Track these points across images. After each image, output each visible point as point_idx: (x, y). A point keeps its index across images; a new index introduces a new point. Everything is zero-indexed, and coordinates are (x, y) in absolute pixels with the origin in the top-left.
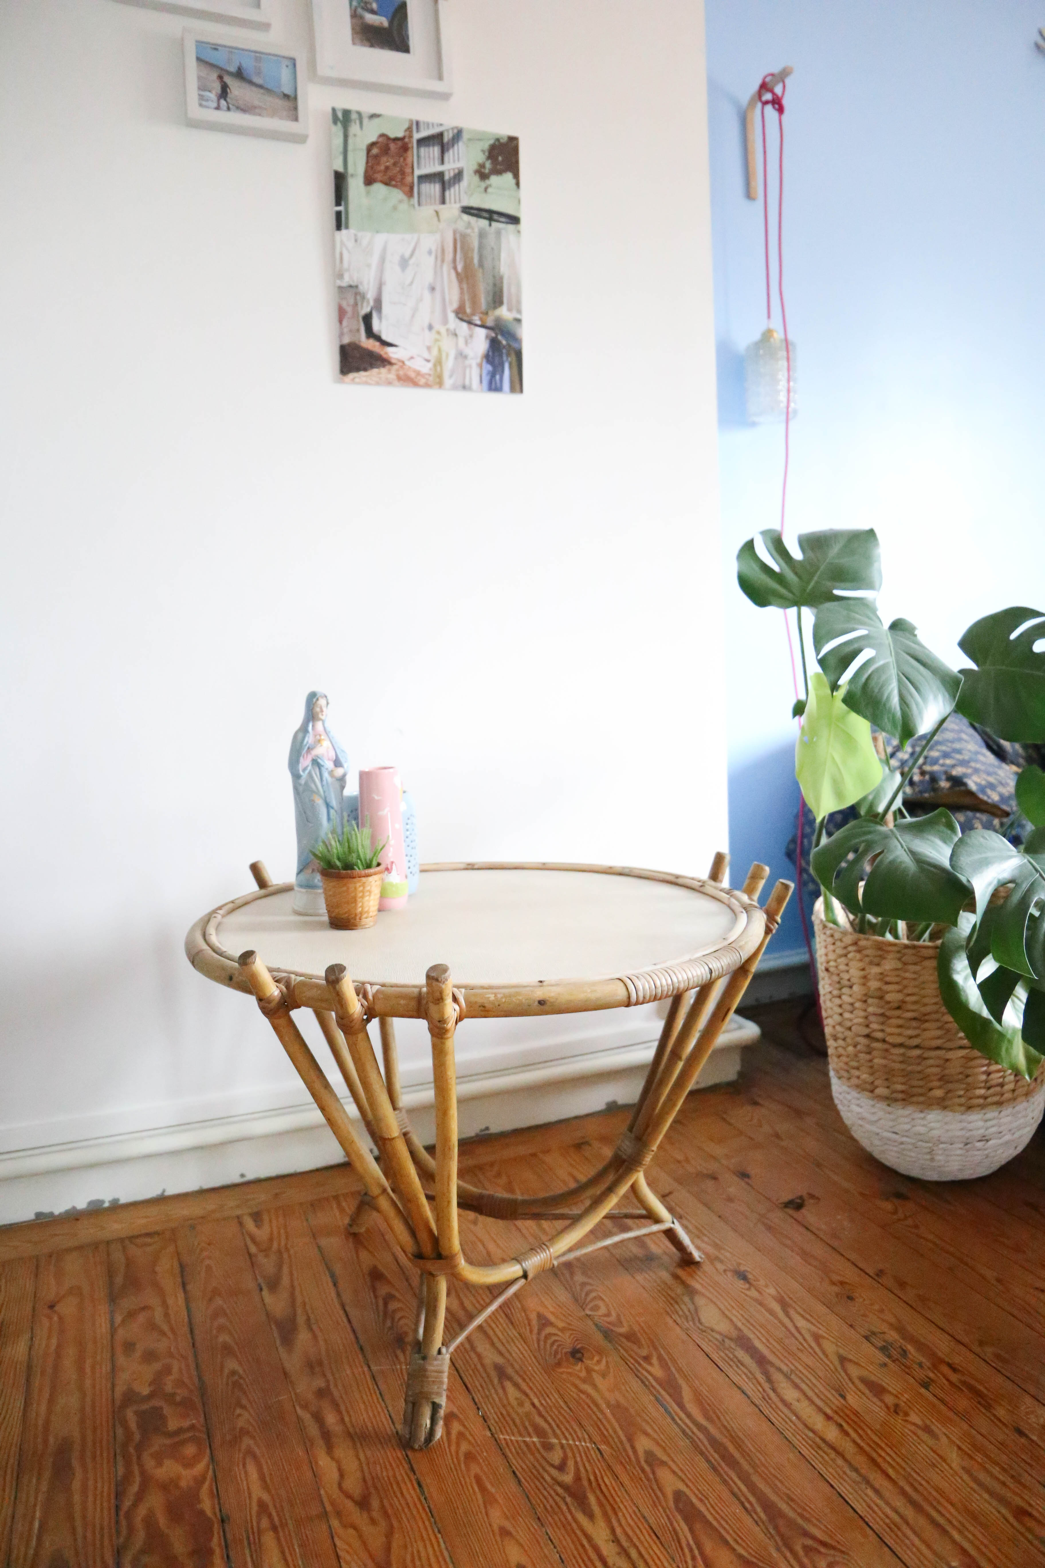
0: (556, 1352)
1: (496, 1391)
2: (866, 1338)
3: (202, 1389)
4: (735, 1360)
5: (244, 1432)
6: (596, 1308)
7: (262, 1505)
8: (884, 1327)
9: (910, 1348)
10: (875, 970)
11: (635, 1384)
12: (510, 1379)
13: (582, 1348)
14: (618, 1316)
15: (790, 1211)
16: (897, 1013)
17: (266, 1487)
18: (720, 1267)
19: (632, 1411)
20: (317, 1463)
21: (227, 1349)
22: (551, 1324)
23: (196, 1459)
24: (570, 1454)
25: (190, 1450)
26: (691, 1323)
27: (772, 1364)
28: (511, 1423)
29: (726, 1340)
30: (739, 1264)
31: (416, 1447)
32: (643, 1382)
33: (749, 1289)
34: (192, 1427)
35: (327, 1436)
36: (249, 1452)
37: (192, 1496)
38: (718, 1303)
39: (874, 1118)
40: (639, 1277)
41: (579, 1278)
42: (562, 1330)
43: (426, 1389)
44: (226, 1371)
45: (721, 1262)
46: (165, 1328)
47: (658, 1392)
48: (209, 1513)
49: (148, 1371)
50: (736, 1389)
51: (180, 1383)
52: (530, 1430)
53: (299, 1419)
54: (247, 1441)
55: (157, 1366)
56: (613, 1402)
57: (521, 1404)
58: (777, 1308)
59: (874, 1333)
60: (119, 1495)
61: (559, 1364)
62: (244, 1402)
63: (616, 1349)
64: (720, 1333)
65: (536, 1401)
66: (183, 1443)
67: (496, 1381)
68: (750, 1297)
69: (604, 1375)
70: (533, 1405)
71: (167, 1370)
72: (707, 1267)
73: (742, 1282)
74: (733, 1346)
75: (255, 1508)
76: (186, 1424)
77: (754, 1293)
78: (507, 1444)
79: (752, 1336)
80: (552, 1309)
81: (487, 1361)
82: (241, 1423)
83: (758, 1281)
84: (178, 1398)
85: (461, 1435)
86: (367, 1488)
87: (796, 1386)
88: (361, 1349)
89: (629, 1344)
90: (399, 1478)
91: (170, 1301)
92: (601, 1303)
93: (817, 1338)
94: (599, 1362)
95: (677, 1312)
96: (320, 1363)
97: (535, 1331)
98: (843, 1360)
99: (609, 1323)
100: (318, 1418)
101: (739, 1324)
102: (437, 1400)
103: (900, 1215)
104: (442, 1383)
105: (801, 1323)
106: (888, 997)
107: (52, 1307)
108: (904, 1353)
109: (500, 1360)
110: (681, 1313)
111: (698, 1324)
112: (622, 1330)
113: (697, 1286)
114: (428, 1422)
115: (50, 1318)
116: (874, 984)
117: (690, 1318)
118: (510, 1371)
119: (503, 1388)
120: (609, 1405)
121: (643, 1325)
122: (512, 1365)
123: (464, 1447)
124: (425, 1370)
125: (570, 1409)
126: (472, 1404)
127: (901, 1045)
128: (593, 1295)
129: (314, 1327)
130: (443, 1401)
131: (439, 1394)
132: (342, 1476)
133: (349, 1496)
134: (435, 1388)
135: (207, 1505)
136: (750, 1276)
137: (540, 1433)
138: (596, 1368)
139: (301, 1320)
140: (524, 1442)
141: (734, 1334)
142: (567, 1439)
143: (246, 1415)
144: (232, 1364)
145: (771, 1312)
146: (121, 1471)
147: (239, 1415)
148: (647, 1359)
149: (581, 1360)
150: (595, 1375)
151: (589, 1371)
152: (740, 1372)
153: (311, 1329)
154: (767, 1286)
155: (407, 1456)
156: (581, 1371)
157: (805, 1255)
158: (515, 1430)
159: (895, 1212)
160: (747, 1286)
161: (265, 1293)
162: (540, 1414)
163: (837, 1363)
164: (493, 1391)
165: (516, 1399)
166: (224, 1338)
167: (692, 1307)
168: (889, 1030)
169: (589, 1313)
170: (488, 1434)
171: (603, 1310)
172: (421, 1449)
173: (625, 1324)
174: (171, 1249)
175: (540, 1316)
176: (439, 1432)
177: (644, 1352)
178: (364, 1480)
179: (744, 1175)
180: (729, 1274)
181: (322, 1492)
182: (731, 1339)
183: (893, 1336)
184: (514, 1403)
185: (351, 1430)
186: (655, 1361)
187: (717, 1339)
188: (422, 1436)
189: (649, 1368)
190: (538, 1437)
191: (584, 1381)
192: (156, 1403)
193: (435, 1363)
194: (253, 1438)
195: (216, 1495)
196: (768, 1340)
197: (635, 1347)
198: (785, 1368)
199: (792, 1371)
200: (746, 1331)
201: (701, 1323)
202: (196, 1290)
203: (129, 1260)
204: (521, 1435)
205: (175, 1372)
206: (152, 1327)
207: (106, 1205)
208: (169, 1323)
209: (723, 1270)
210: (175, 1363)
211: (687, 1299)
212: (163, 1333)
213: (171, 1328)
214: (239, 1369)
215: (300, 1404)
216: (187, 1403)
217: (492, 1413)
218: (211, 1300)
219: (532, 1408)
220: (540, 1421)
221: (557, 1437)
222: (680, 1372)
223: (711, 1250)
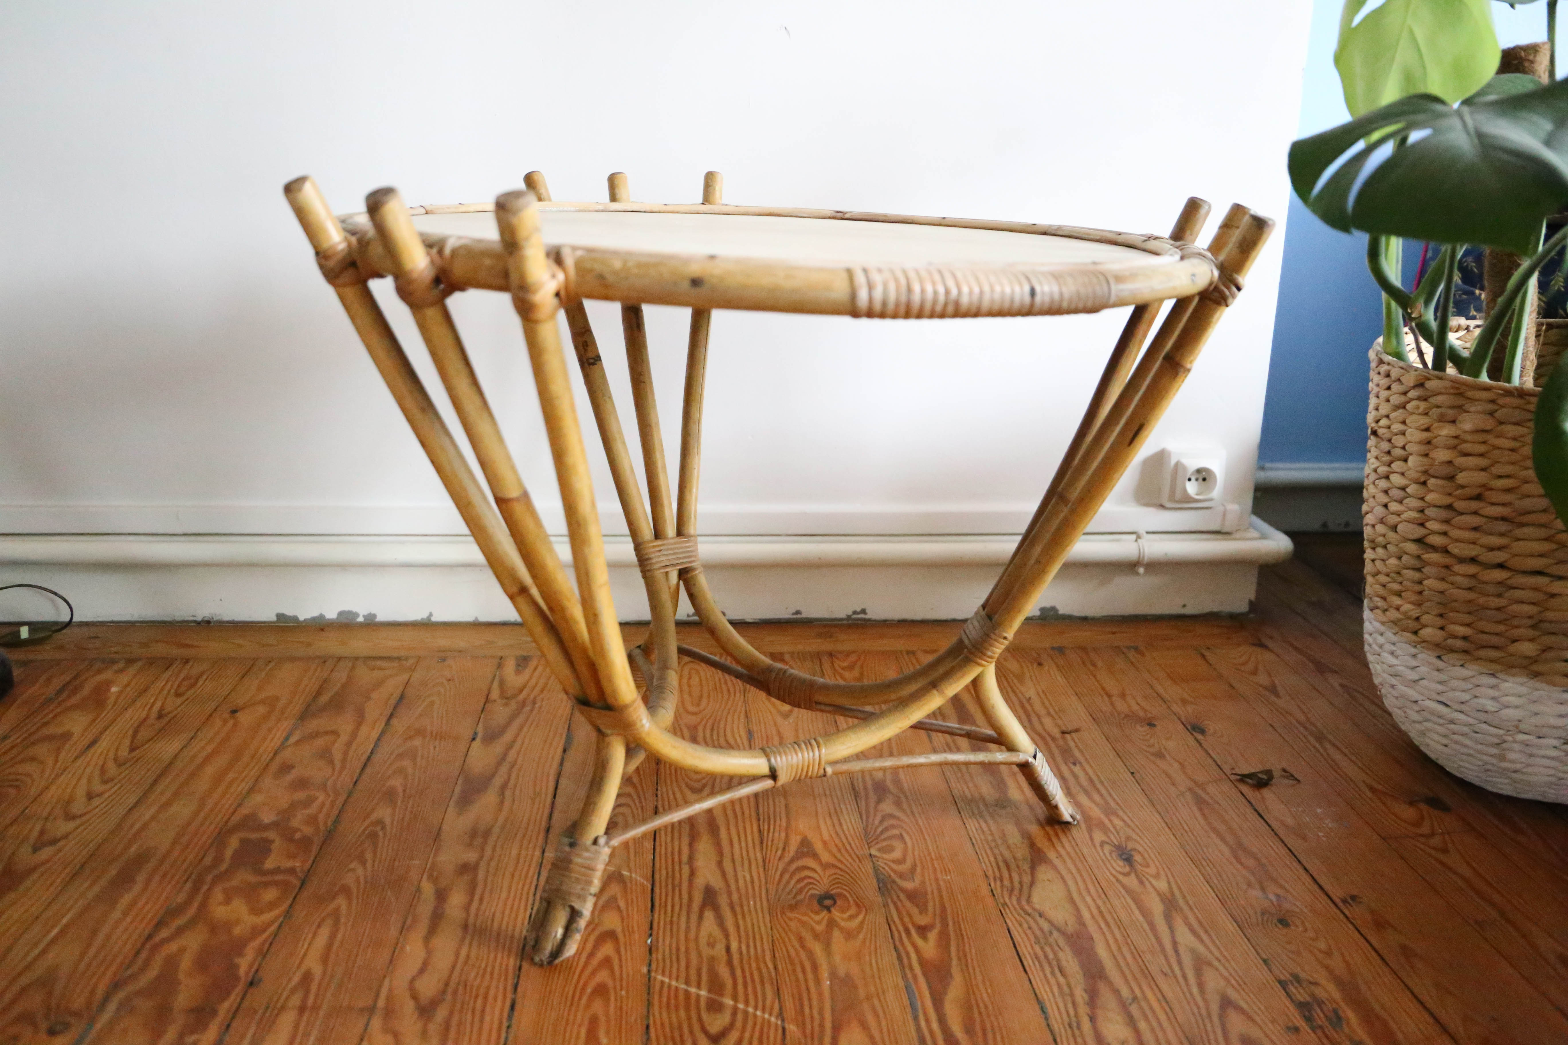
0: (800, 891)
1: (688, 917)
2: (1283, 984)
3: (332, 831)
4: (1054, 963)
5: (345, 890)
6: (887, 850)
7: (307, 977)
8: (1321, 977)
9: (1351, 1015)
10: (1446, 431)
11: (888, 958)
12: (716, 909)
13: (840, 895)
14: (914, 867)
15: (1245, 789)
16: (1474, 505)
17: (325, 959)
18: (1098, 836)
19: (862, 993)
20: (403, 948)
21: (390, 796)
22: (815, 856)
23: (272, 905)
24: (739, 1024)
25: (270, 895)
26: (1014, 899)
27: (1110, 983)
28: (683, 964)
29: (1056, 934)
30: (1128, 838)
31: (537, 959)
32: (899, 958)
33: (1127, 875)
34: (292, 871)
35: (437, 918)
36: (336, 915)
37: (239, 947)
38: (1070, 883)
39: (1413, 676)
40: (972, 825)
41: (887, 807)
42: (826, 866)
43: (564, 888)
44: (373, 817)
45: (1105, 831)
46: (338, 758)
47: (915, 977)
48: (242, 971)
49: (284, 799)
50: (1034, 1002)
51: (312, 820)
52: (704, 978)
53: (418, 890)
54: (341, 902)
55: (301, 795)
56: (842, 972)
57: (711, 945)
58: (1157, 908)
59: (1297, 979)
60: (160, 924)
61: (793, 908)
62: (369, 856)
63: (885, 905)
64: (1050, 922)
65: (734, 945)
66: (266, 885)
67: (696, 907)
68: (1124, 887)
69: (849, 935)
70: (728, 949)
71: (308, 802)
72: (1079, 834)
73: (1121, 863)
74: (1062, 942)
75: (296, 979)
76: (289, 864)
77: (1131, 882)
78: (662, 988)
79: (1096, 936)
80: (826, 836)
81: (700, 881)
82: (349, 880)
83: (1148, 866)
84: (298, 836)
85: (607, 962)
86: (444, 992)
87: (1131, 1022)
88: (548, 830)
89: (908, 904)
90: (492, 992)
91: (363, 733)
92: (898, 845)
93: (1200, 964)
94: (852, 917)
95: (1001, 880)
96: (487, 833)
97: (787, 859)
98: (1226, 1003)
99: (895, 872)
100: (441, 896)
101: (1087, 918)
102: (577, 906)
103: (1425, 829)
104: (589, 883)
105: (1185, 937)
106: (1462, 478)
107: (234, 712)
108: (1337, 1019)
109: (716, 882)
110: (1006, 882)
111: (1024, 903)
112: (909, 885)
113: (1051, 855)
114: (560, 932)
115: (225, 722)
116: (1441, 455)
117: (1016, 892)
118: (723, 900)
119: (701, 917)
120: (833, 975)
121: (942, 883)
122: (729, 894)
123: (603, 976)
124: (570, 862)
125: (775, 968)
126: (647, 926)
127: (1473, 560)
128: (894, 832)
129: (508, 793)
130: (587, 909)
131: (582, 898)
132: (422, 971)
133: (415, 997)
134: (577, 888)
135: (244, 963)
136: (1137, 858)
137: (716, 986)
138: (843, 924)
139: (498, 781)
140: (687, 992)
141: (1072, 927)
142: (747, 1003)
143: (360, 871)
144: (384, 813)
145: (1145, 913)
146: (181, 898)
147: (353, 870)
148: (923, 930)
149: (828, 909)
150: (836, 933)
151: (832, 924)
152: (1053, 981)
153: (502, 794)
154: (1157, 876)
155: (520, 968)
156: (819, 923)
157: (1239, 850)
158: (683, 975)
159: (1418, 824)
160: (1127, 869)
161: (477, 744)
162: (730, 963)
163: (1215, 1007)
164: (683, 919)
165: (710, 935)
166: (397, 782)
167: (1027, 879)
168: (1455, 533)
169: (874, 852)
170: (645, 970)
171: (897, 854)
172: (541, 965)
173: (918, 880)
174: (403, 678)
175: (805, 843)
176: (571, 950)
177: (923, 921)
178: (447, 984)
179: (1196, 728)
180: (1107, 848)
181: (386, 983)
182: (1063, 933)
183: (1329, 991)
184: (703, 941)
185: (471, 920)
186: (933, 936)
187: (1041, 930)
188: (548, 947)
189: (919, 942)
190: (710, 991)
191: (816, 936)
192: (271, 835)
193: (586, 854)
194: (349, 899)
195: (263, 954)
196: (1119, 948)
197: (915, 911)
198: (1125, 992)
199: (1135, 999)
200: (1092, 928)
201: (1029, 900)
202: (400, 725)
203: (349, 681)
204: (687, 983)
205: (316, 805)
206: (325, 755)
207: (361, 619)
208: (346, 753)
209: (1103, 843)
210: (321, 797)
211: (1026, 867)
212: (331, 762)
213: (344, 760)
214: (388, 821)
215: (430, 876)
216: (305, 842)
217: (665, 943)
218: (410, 738)
219: (724, 952)
220: (724, 972)
221: (735, 998)
222: (963, 958)
223: (1096, 813)
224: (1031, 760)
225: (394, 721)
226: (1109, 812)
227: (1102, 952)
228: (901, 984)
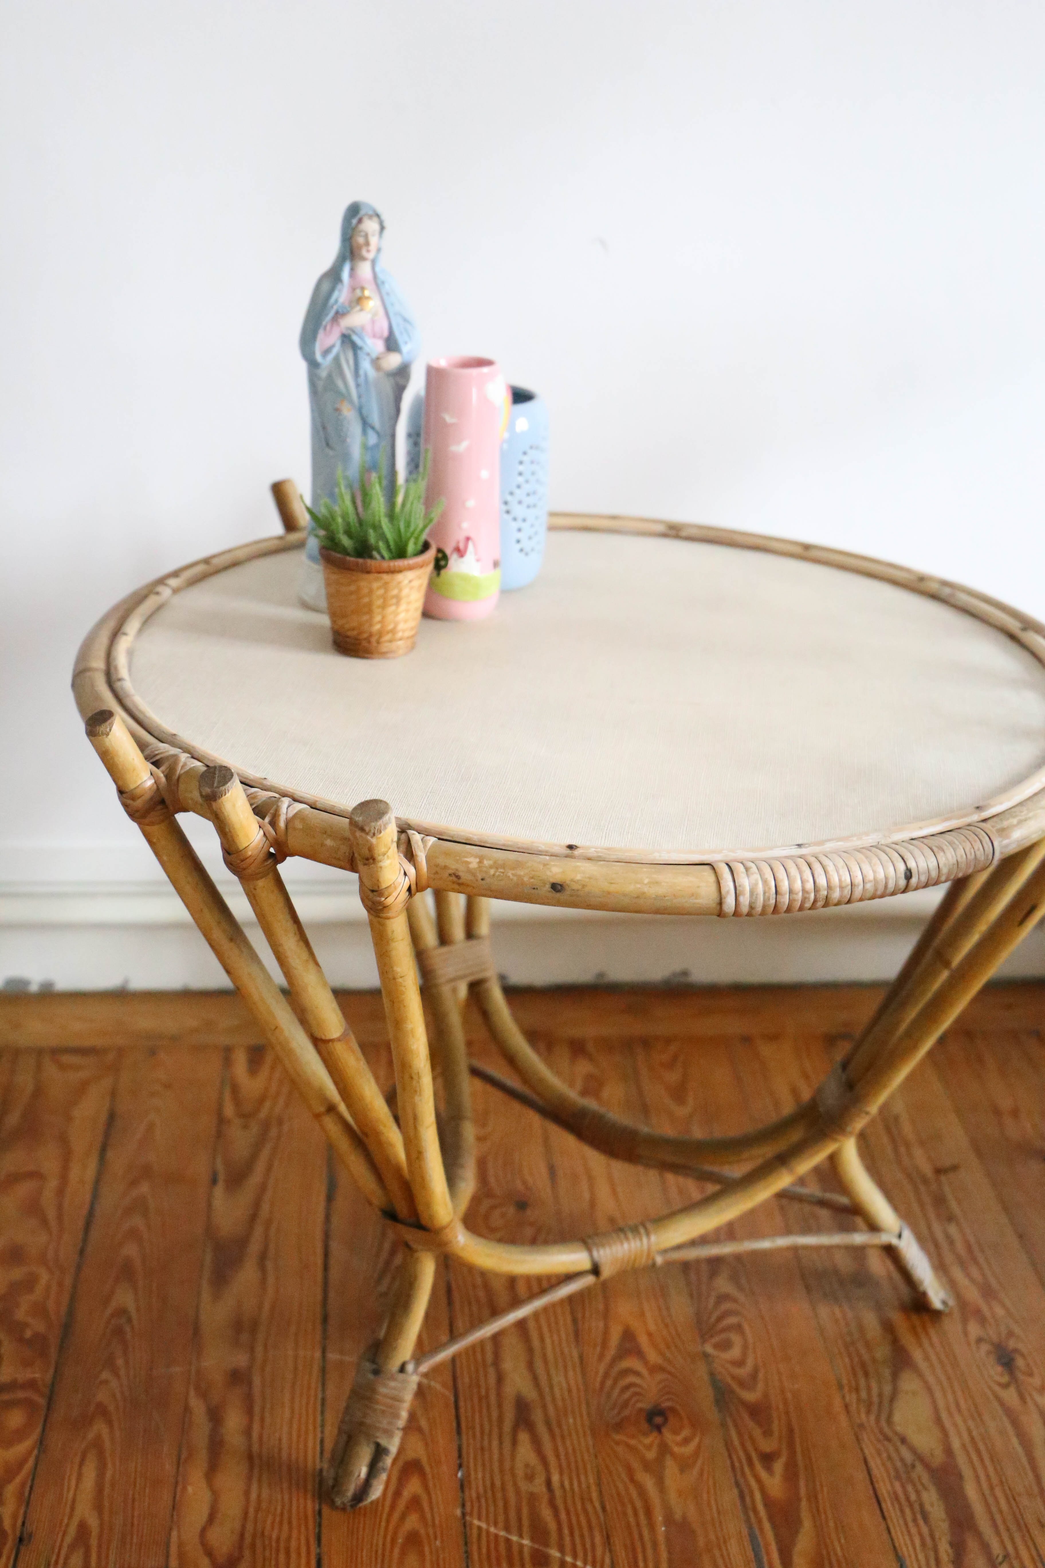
0: (626, 1404)
1: (501, 1443)
3: (67, 1328)
4: (917, 1507)
5: (102, 1411)
6: (726, 1345)
7: (83, 1531)
11: (729, 1497)
12: (532, 1428)
13: (672, 1410)
14: (756, 1371)
17: (98, 1507)
18: (974, 1330)
19: (701, 1541)
20: (184, 1488)
21: (127, 1272)
22: (639, 1353)
23: (19, 1435)
25: (15, 1418)
26: (872, 1418)
27: (979, 1535)
28: (501, 1504)
29: (919, 1468)
30: (1011, 1334)
31: (338, 1502)
32: (742, 1496)
33: (1005, 1386)
34: (31, 1384)
35: (216, 1448)
36: (97, 1444)
38: (938, 1395)
40: (824, 1311)
41: (723, 1284)
42: (654, 1369)
43: (368, 1421)
44: (113, 1305)
45: (983, 1321)
46: (51, 1214)
47: (760, 1521)
50: (892, 1556)
51: (40, 1310)
52: (526, 1522)
53: (187, 1409)
54: (100, 1427)
55: (17, 1274)
56: (678, 1516)
57: (530, 1478)
58: (1038, 1434)
61: (619, 1426)
62: (120, 1362)
63: (724, 1425)
64: (913, 1450)
65: (555, 1478)
67: (508, 1426)
68: (1002, 1403)
69: (684, 1465)
70: (549, 1483)
71: (29, 1283)
72: (952, 1327)
73: (999, 1369)
74: (926, 1478)
75: (71, 1533)
76: (27, 1374)
77: (1010, 1396)
78: (479, 1536)
79: (967, 1472)
80: (652, 1327)
81: (509, 1390)
82: (102, 1396)
83: (1031, 1374)
84: (28, 1334)
85: (415, 1502)
86: (240, 1547)
88: (325, 1319)
89: (751, 1424)
90: (293, 1544)
91: (75, 1173)
92: (736, 1338)
94: (686, 1441)
95: (857, 1390)
96: (254, 1326)
97: (608, 1358)
99: (733, 1377)
100: (215, 1416)
101: (956, 1444)
102: (383, 1442)
104: (397, 1416)
109: (529, 1390)
110: (864, 1394)
111: (883, 1423)
112: (751, 1397)
113: (917, 1355)
114: (364, 1471)
117: (875, 1408)
118: (537, 1416)
119: (514, 1442)
120: (669, 1520)
121: (789, 1395)
122: (544, 1407)
123: (412, 1522)
124: (374, 1390)
125: (604, 1509)
126: (456, 1454)
128: (732, 1320)
129: (269, 1265)
130: (393, 1446)
131: (389, 1434)
132: (212, 1518)
133: (209, 1553)
134: (384, 1424)
136: (1020, 1362)
137: (539, 1533)
138: (676, 1449)
139: (254, 1247)
140: (508, 1541)
141: (939, 1457)
142: (575, 1557)
143: (114, 1383)
144: (125, 1298)
147: (106, 1382)
148: (768, 1459)
149: (658, 1428)
150: (669, 1462)
151: (664, 1449)
152: (914, 1530)
153: (262, 1267)
154: (1041, 1390)
155: (320, 1513)
156: (649, 1447)
158: (501, 1518)
160: (1005, 1379)
161: (219, 1191)
162: (552, 1502)
164: (495, 1443)
165: (527, 1466)
166: (131, 1250)
167: (887, 1389)
169: (709, 1349)
170: (458, 1512)
171: (735, 1352)
172: (344, 1509)
173: (760, 1386)
174: (107, 1083)
175: (628, 1335)
176: (377, 1492)
177: (767, 1446)
178: (242, 1535)
180: (985, 1347)
181: (174, 1536)
182: (927, 1466)
184: (520, 1472)
185: (255, 1448)
186: (779, 1466)
187: (902, 1460)
188: (351, 1489)
189: (763, 1474)
190: (532, 1539)
191: (647, 1466)
193: (392, 1384)
194: (110, 1423)
195: (26, 1501)
196: (992, 1488)
197: (757, 1432)
198: (996, 1546)
199: (1006, 1556)
200: (961, 1460)
201: (889, 1421)
202: (118, 1160)
203: (38, 1092)
204: (507, 1529)
205: (39, 1289)
206: (33, 1208)
207: (34, 988)
208: (60, 1207)
209: (979, 1340)
210: (44, 1278)
211: (887, 1372)
212: (45, 1222)
213: (60, 1217)
214: (131, 1307)
215: (197, 1388)
216: (38, 1344)
217: (478, 1478)
218: (134, 1183)
219: (544, 1489)
220: (546, 1514)
221: (561, 1549)
222: (813, 1497)
223: (973, 1295)
224: (894, 1241)
225: (110, 1154)
226: (988, 1292)
227: (971, 1491)
228: (745, 1532)
